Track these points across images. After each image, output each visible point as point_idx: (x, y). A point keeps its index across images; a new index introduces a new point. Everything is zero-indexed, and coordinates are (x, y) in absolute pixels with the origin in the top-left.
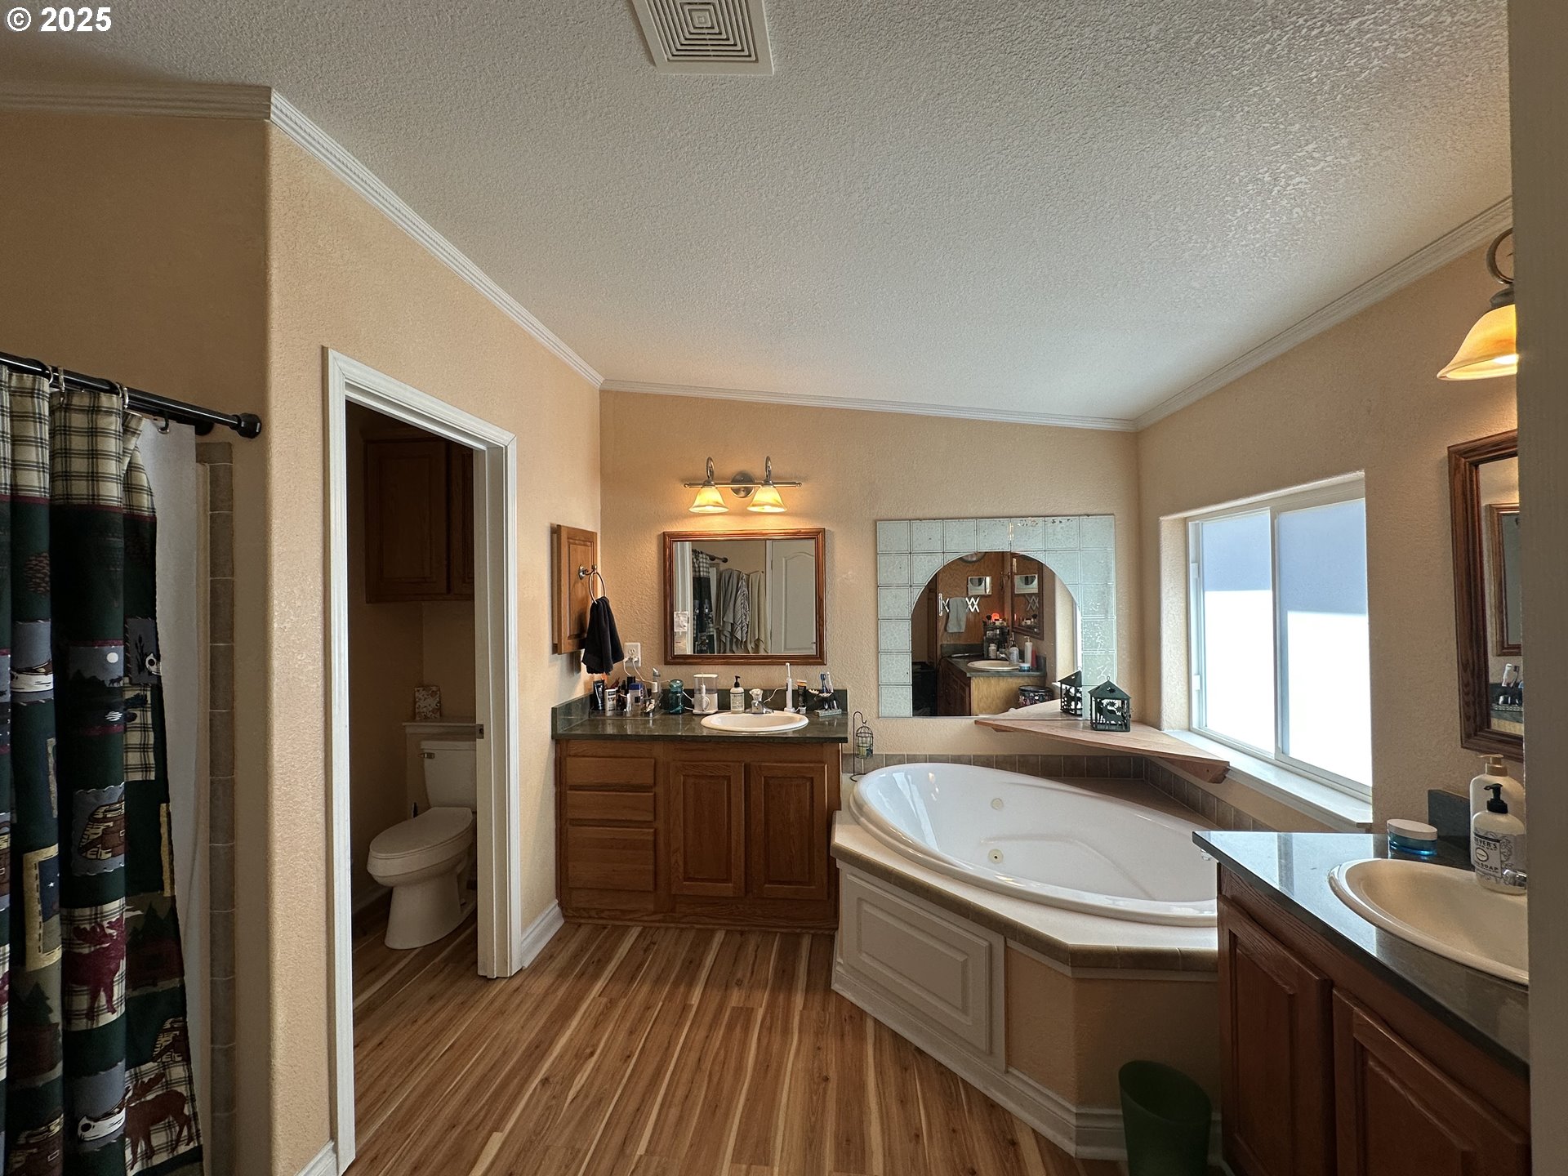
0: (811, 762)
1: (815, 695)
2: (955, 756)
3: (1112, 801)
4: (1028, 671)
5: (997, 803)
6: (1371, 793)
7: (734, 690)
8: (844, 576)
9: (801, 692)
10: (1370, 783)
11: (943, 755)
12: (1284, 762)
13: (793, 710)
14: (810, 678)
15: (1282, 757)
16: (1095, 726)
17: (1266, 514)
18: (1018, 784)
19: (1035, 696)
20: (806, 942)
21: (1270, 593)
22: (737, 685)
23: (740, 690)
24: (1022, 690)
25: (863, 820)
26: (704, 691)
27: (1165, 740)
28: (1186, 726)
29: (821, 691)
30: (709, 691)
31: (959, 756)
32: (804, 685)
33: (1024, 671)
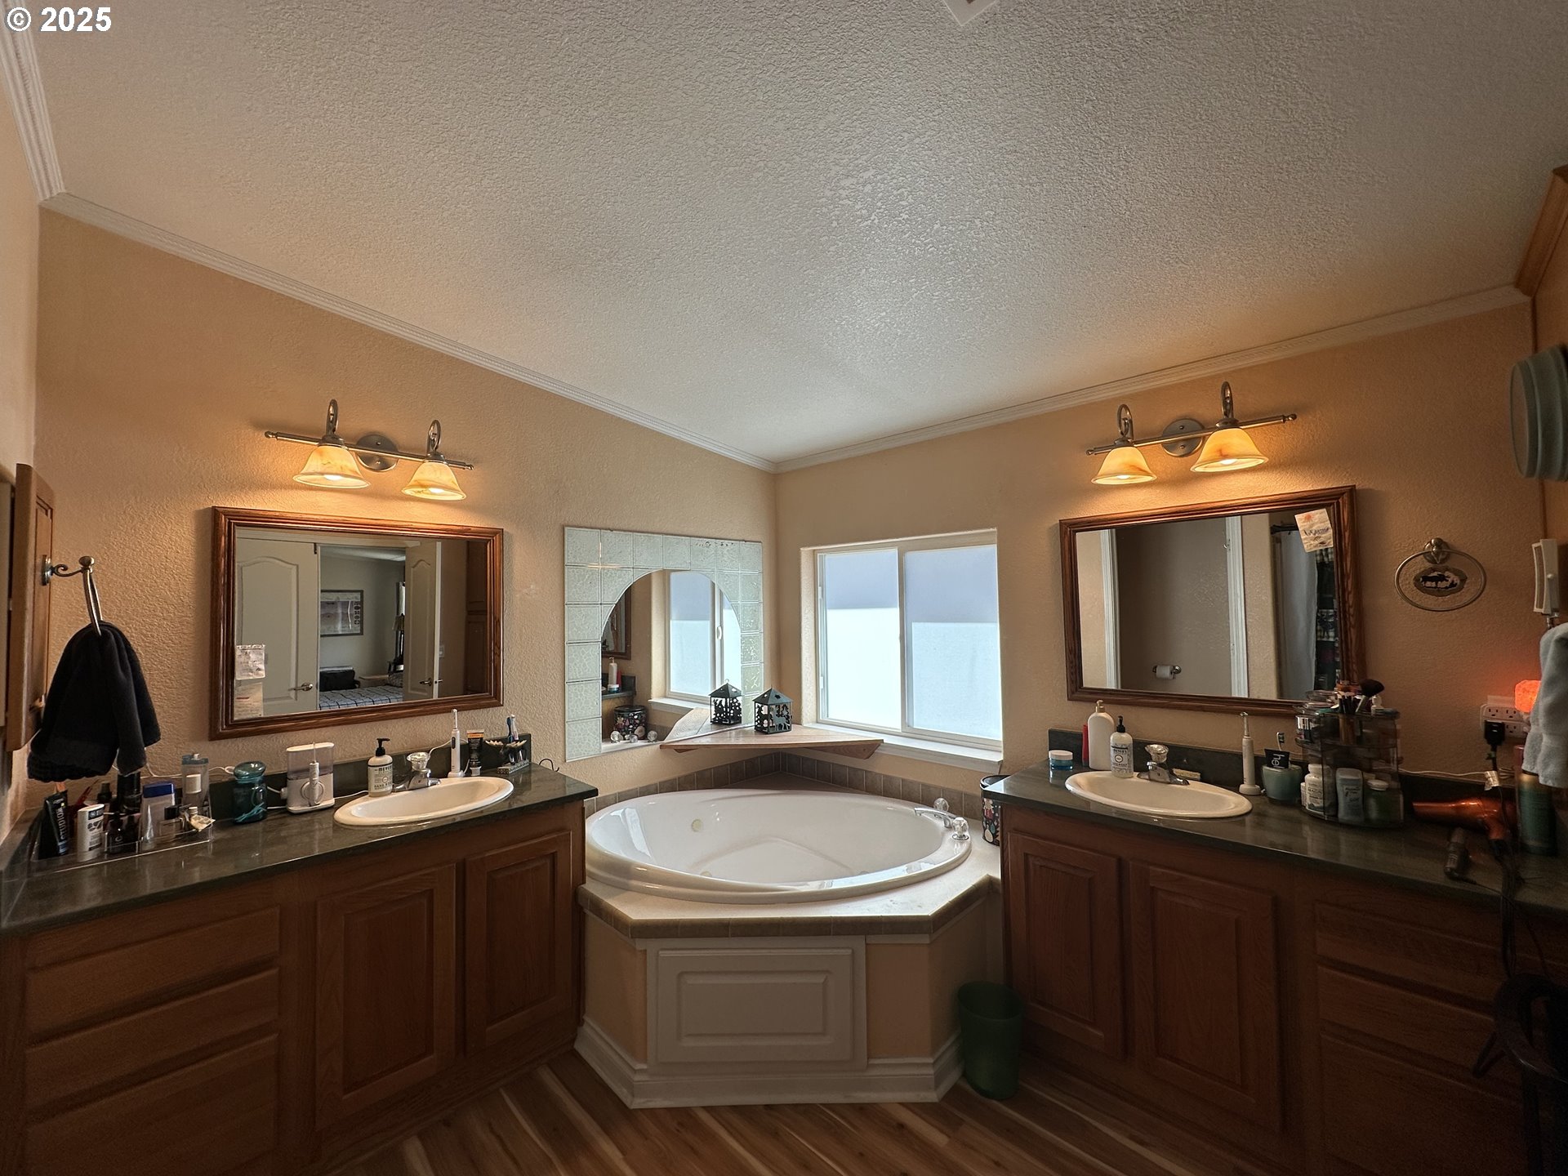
0: (548, 833)
1: (498, 747)
2: (643, 787)
3: (797, 794)
4: (617, 692)
5: (696, 825)
6: (1002, 745)
7: (374, 760)
8: (525, 591)
9: (475, 746)
10: (1001, 739)
11: (632, 790)
12: (909, 731)
13: (461, 773)
14: (487, 725)
15: (908, 729)
16: (760, 730)
17: (894, 552)
18: (719, 799)
19: (635, 715)
20: (548, 1078)
21: (896, 611)
22: (380, 752)
23: (388, 759)
24: (619, 711)
25: (634, 883)
26: (317, 771)
27: (805, 732)
28: (815, 720)
29: (505, 740)
30: (324, 770)
31: (646, 786)
32: (480, 736)
33: (614, 692)
